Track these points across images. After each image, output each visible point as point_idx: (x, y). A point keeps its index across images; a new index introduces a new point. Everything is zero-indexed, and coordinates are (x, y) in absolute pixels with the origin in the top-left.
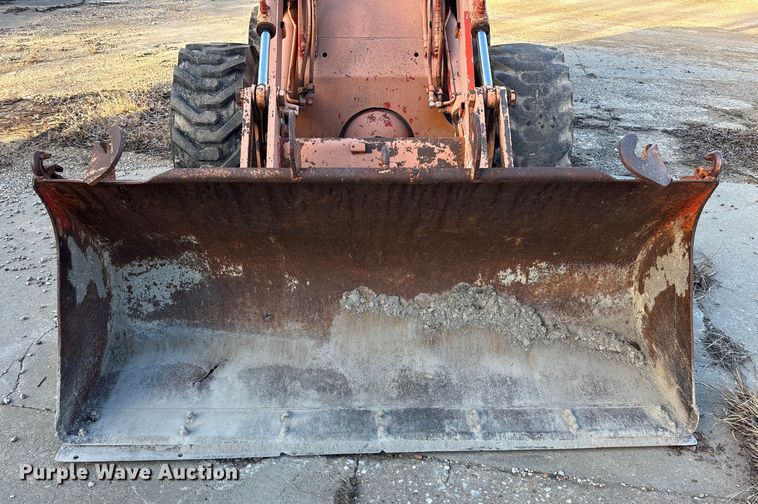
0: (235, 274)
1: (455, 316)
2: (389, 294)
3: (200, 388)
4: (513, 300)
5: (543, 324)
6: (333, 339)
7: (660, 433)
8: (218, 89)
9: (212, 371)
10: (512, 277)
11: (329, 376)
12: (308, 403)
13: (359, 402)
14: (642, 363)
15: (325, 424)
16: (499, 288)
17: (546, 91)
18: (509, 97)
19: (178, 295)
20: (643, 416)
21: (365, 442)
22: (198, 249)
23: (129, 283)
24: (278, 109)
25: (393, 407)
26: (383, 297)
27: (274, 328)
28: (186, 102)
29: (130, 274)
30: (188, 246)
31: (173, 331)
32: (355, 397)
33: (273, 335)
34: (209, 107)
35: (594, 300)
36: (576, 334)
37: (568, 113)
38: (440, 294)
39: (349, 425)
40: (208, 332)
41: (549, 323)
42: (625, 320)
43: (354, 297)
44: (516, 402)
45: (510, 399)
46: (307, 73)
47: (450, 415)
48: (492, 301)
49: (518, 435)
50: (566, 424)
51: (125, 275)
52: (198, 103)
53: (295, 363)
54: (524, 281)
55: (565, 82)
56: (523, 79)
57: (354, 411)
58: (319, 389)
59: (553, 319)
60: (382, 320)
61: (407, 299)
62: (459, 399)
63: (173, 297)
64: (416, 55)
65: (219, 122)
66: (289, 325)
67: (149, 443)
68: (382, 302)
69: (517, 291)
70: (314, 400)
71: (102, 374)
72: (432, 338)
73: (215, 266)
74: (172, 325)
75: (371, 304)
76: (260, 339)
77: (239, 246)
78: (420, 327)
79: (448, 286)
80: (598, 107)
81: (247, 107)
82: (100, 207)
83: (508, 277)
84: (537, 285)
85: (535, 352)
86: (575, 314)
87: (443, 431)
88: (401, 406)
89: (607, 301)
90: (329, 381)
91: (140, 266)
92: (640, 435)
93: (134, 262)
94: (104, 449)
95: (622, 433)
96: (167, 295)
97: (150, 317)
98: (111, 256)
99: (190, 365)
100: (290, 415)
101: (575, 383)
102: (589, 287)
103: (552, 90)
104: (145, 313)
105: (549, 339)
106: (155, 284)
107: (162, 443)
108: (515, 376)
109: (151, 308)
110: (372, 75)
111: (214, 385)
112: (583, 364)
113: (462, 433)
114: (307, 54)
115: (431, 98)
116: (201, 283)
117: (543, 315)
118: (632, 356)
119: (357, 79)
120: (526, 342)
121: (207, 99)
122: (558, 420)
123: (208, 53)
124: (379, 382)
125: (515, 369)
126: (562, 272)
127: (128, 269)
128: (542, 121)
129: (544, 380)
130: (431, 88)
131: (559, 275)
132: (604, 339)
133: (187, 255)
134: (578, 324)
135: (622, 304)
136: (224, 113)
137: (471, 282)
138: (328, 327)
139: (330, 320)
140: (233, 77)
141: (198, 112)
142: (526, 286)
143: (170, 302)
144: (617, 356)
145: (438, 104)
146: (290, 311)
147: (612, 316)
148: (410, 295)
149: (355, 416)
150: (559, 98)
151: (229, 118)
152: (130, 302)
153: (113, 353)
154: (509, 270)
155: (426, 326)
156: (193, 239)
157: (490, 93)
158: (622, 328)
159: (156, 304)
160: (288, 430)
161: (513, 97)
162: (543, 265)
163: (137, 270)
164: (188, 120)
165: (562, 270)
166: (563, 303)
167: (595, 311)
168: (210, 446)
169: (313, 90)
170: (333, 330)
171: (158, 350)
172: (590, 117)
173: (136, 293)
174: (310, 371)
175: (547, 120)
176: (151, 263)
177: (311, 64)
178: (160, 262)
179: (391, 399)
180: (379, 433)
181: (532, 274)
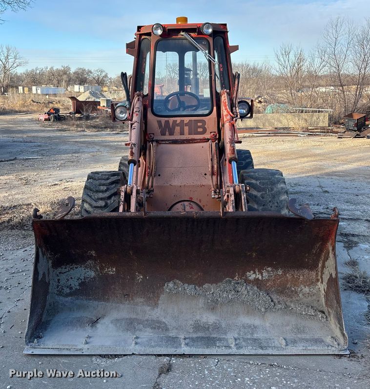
0: (111, 273)
1: (224, 295)
2: (189, 284)
3: (92, 326)
4: (255, 288)
5: (272, 301)
6: (160, 307)
7: (329, 348)
8: (106, 191)
9: (98, 320)
10: (254, 276)
11: (158, 323)
12: (147, 334)
13: (172, 334)
14: (325, 320)
15: (155, 342)
16: (247, 281)
17: (272, 189)
18: (246, 188)
19: (82, 284)
20: (322, 341)
21: (175, 349)
22: (95, 259)
23: (59, 278)
24: (137, 195)
25: (191, 336)
26: (186, 285)
27: (129, 301)
28: (90, 197)
29: (60, 273)
30: (90, 257)
31: (78, 302)
32: (170, 332)
33: (129, 304)
34: (101, 199)
35: (299, 289)
36: (290, 306)
37: (285, 200)
38: (217, 284)
39: (167, 342)
40: (96, 303)
41: (275, 300)
42: (317, 299)
43: (171, 285)
44: (255, 336)
45: (252, 334)
46: (150, 184)
47: (220, 340)
48: (244, 288)
49: (255, 348)
50: (281, 344)
51: (58, 273)
52: (96, 197)
53: (140, 317)
54: (260, 278)
55: (282, 185)
56: (260, 184)
57: (170, 337)
58: (152, 328)
59: (278, 299)
60: (185, 297)
61: (199, 287)
62: (225, 334)
63: (80, 285)
64: (205, 174)
65: (106, 206)
66: (137, 299)
67: (68, 347)
68: (186, 288)
69: (257, 284)
70: (149, 332)
71: (43, 321)
72: (213, 306)
73: (102, 268)
74: (78, 299)
75: (180, 289)
76: (122, 306)
77: (115, 257)
78: (206, 301)
79: (221, 280)
80: (327, 208)
81: (123, 194)
82: (55, 234)
83: (252, 276)
84: (268, 280)
85: (267, 314)
86: (289, 296)
87: (216, 346)
88: (195, 336)
89: (307, 290)
90: (157, 324)
91: (65, 268)
92: (319, 348)
93: (62, 267)
94: (46, 349)
95: (309, 348)
96: (77, 284)
97: (67, 295)
98: (52, 263)
99: (87, 317)
100: (137, 338)
101: (288, 328)
102: (296, 282)
103: (275, 189)
104: (65, 293)
105: (276, 309)
106: (72, 278)
107: (74, 347)
108: (256, 325)
109: (68, 291)
110: (183, 184)
111: (98, 325)
112: (292, 320)
113: (225, 346)
114: (150, 175)
115: (213, 194)
116: (94, 278)
117: (272, 296)
118: (320, 316)
119: (175, 186)
120: (263, 310)
121: (101, 195)
122: (276, 342)
123: (102, 175)
124: (183, 326)
125: (256, 321)
126: (280, 273)
127: (59, 270)
128: (271, 204)
129: (272, 326)
130: (213, 189)
131: (279, 275)
132: (305, 309)
133: (90, 262)
134: (291, 302)
135: (315, 291)
136: (109, 202)
137: (233, 278)
138: (158, 301)
139: (158, 297)
140: (114, 185)
141: (96, 201)
142: (262, 281)
143: (78, 287)
144: (312, 317)
145: (216, 196)
146: (138, 292)
147: (310, 298)
148: (200, 285)
149: (170, 339)
150: (279, 193)
151: (111, 204)
152: (58, 287)
153: (48, 312)
154: (252, 272)
155: (209, 301)
156: (93, 253)
157: (236, 187)
158: (315, 304)
159: (71, 288)
160: (136, 343)
161: (248, 188)
162: (269, 269)
163: (64, 270)
164: (90, 205)
165: (280, 272)
166: (283, 290)
167: (300, 295)
168: (97, 349)
169: (153, 191)
170: (159, 302)
171: (71, 311)
172: (322, 213)
173: (62, 283)
174: (147, 320)
175: (274, 203)
176: (71, 267)
177: (153, 179)
178: (76, 266)
179: (190, 332)
180: (183, 345)
181: (264, 274)
